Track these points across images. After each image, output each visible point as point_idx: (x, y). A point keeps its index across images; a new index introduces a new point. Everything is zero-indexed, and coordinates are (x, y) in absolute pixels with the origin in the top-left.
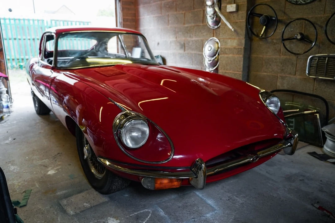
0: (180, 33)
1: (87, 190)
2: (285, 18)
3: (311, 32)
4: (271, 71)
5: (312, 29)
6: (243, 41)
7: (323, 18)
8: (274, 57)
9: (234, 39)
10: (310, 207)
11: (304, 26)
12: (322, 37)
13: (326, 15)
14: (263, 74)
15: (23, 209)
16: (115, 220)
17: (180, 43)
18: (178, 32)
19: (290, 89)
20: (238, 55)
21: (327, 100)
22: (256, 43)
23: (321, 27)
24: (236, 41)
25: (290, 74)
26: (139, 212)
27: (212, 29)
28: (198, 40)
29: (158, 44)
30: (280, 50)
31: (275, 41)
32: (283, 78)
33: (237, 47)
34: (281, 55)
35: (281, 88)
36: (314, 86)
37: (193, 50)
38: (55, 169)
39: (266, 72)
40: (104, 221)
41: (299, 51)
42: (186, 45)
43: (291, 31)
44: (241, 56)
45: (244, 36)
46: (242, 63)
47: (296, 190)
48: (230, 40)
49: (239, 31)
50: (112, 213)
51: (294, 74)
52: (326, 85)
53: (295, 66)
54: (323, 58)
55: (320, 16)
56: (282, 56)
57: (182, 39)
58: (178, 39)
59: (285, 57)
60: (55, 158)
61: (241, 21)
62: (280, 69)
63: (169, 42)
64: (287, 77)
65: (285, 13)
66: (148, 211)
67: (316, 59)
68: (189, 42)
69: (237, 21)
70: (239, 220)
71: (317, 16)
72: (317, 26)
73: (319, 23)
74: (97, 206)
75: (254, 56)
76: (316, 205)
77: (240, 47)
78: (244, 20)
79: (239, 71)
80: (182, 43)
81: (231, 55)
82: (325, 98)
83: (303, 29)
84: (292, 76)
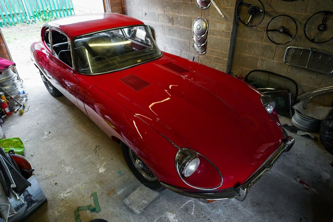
0: (167, 7)
1: (138, 186)
2: (270, 10)
3: (291, 26)
4: (253, 53)
5: (293, 24)
6: (231, 27)
7: (303, 16)
8: (257, 42)
9: (223, 23)
10: (294, 181)
11: (286, 20)
12: (301, 32)
13: (307, 14)
14: (246, 54)
15: (100, 214)
16: (172, 214)
17: (168, 17)
18: (166, 7)
19: (268, 70)
20: (226, 38)
21: (296, 82)
22: (242, 28)
23: (301, 23)
24: (224, 25)
25: (269, 58)
26: (185, 203)
27: (200, 9)
28: (186, 17)
29: (146, 14)
30: (263, 38)
31: (259, 29)
32: (262, 60)
33: (226, 31)
34: (263, 41)
35: (260, 68)
36: (288, 70)
37: (181, 25)
38: (103, 166)
39: (248, 54)
40: (164, 216)
41: (279, 40)
42: (174, 20)
43: (275, 23)
44: (229, 39)
45: (233, 22)
46: (229, 45)
47: (282, 166)
48: (218, 24)
49: (228, 16)
50: (167, 207)
51: (273, 59)
52: (297, 71)
53: (274, 52)
54: (299, 50)
55: (301, 14)
56: (264, 43)
57: (171, 13)
58: (166, 13)
59: (266, 44)
60: (96, 152)
61: (231, 8)
62: (261, 53)
63: (157, 14)
64: (266, 60)
65: (270, 6)
66: (191, 202)
67: (293, 50)
68: (178, 17)
69: (226, 7)
70: (254, 201)
71: (298, 13)
72: (297, 22)
73: (300, 20)
74: (153, 202)
75: (239, 39)
76: (297, 179)
77: (228, 31)
78: (234, 8)
79: (226, 52)
80: (171, 17)
81: (219, 37)
82: (295, 80)
83: (285, 23)
84: (271, 60)
